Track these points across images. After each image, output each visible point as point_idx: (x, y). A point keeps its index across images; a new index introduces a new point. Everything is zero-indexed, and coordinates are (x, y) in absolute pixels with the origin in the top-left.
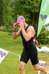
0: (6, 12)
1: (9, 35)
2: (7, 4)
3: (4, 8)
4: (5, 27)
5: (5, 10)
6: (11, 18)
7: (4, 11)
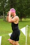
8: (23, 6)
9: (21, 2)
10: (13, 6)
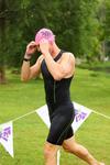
0: (87, 28)
1: (93, 75)
2: (90, 13)
3: (83, 20)
4: (85, 60)
5: (85, 24)
6: (97, 41)
7: (83, 27)
8: (46, 21)
9: (38, 5)
10: (7, 22)
